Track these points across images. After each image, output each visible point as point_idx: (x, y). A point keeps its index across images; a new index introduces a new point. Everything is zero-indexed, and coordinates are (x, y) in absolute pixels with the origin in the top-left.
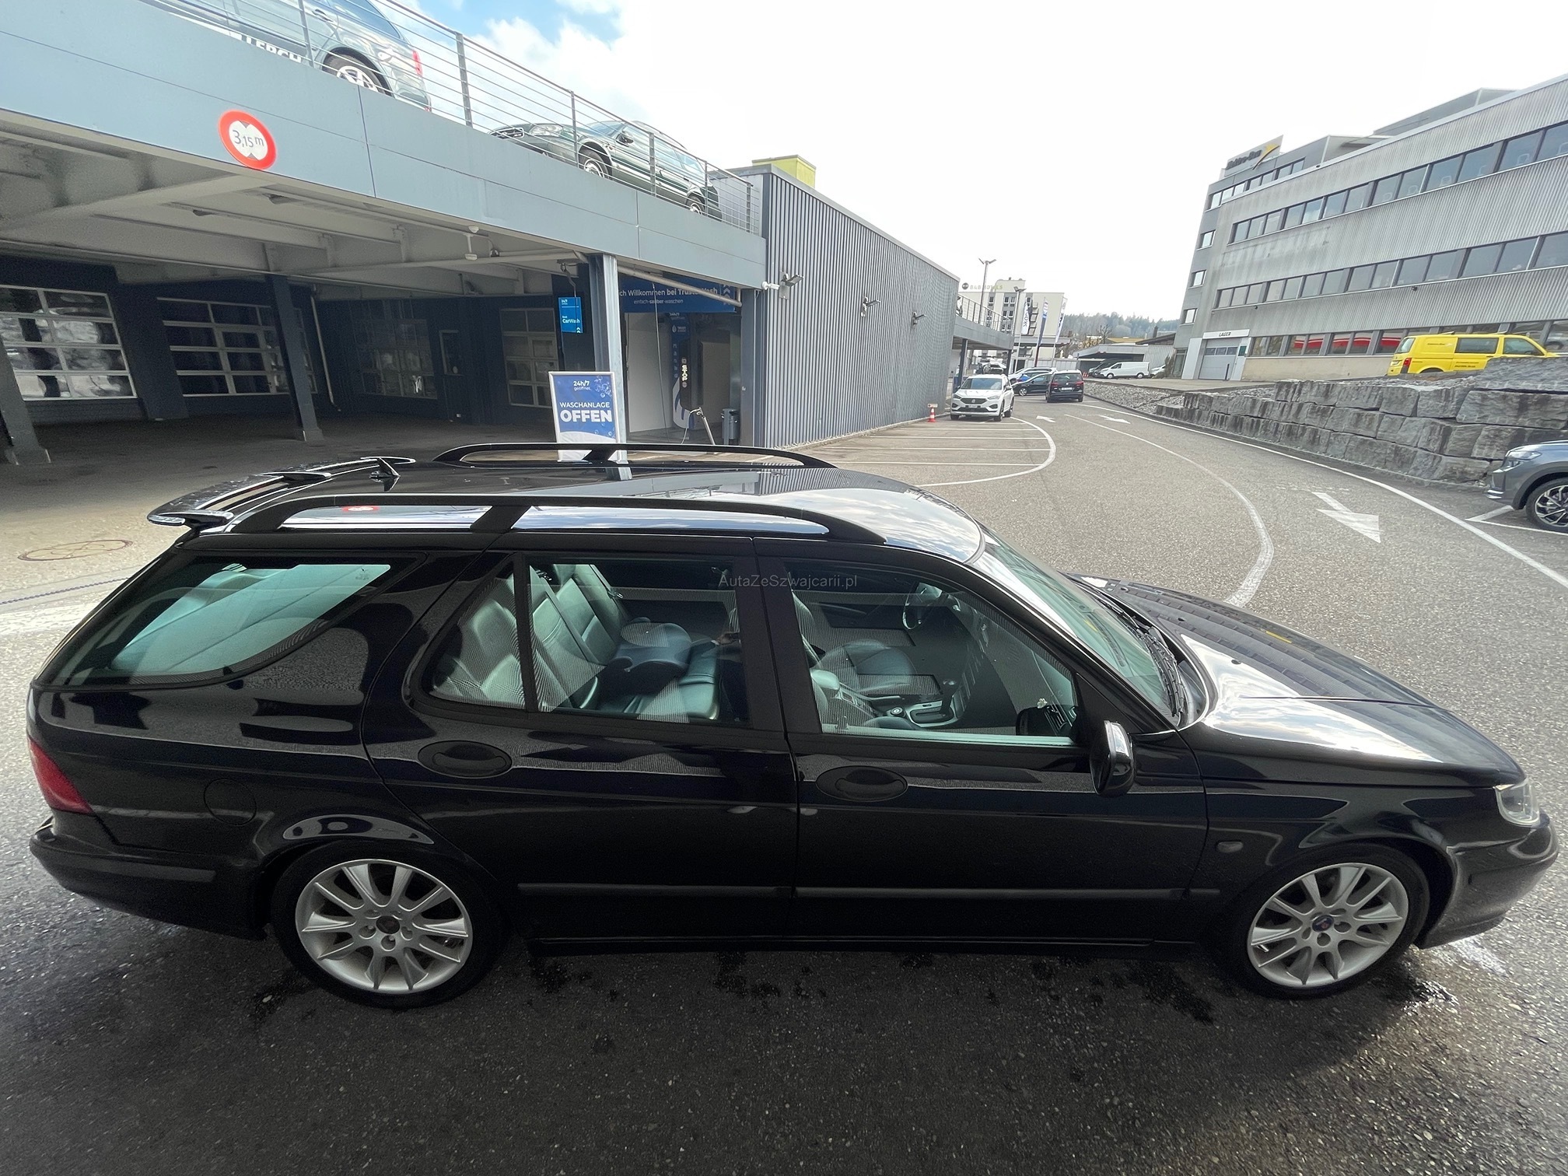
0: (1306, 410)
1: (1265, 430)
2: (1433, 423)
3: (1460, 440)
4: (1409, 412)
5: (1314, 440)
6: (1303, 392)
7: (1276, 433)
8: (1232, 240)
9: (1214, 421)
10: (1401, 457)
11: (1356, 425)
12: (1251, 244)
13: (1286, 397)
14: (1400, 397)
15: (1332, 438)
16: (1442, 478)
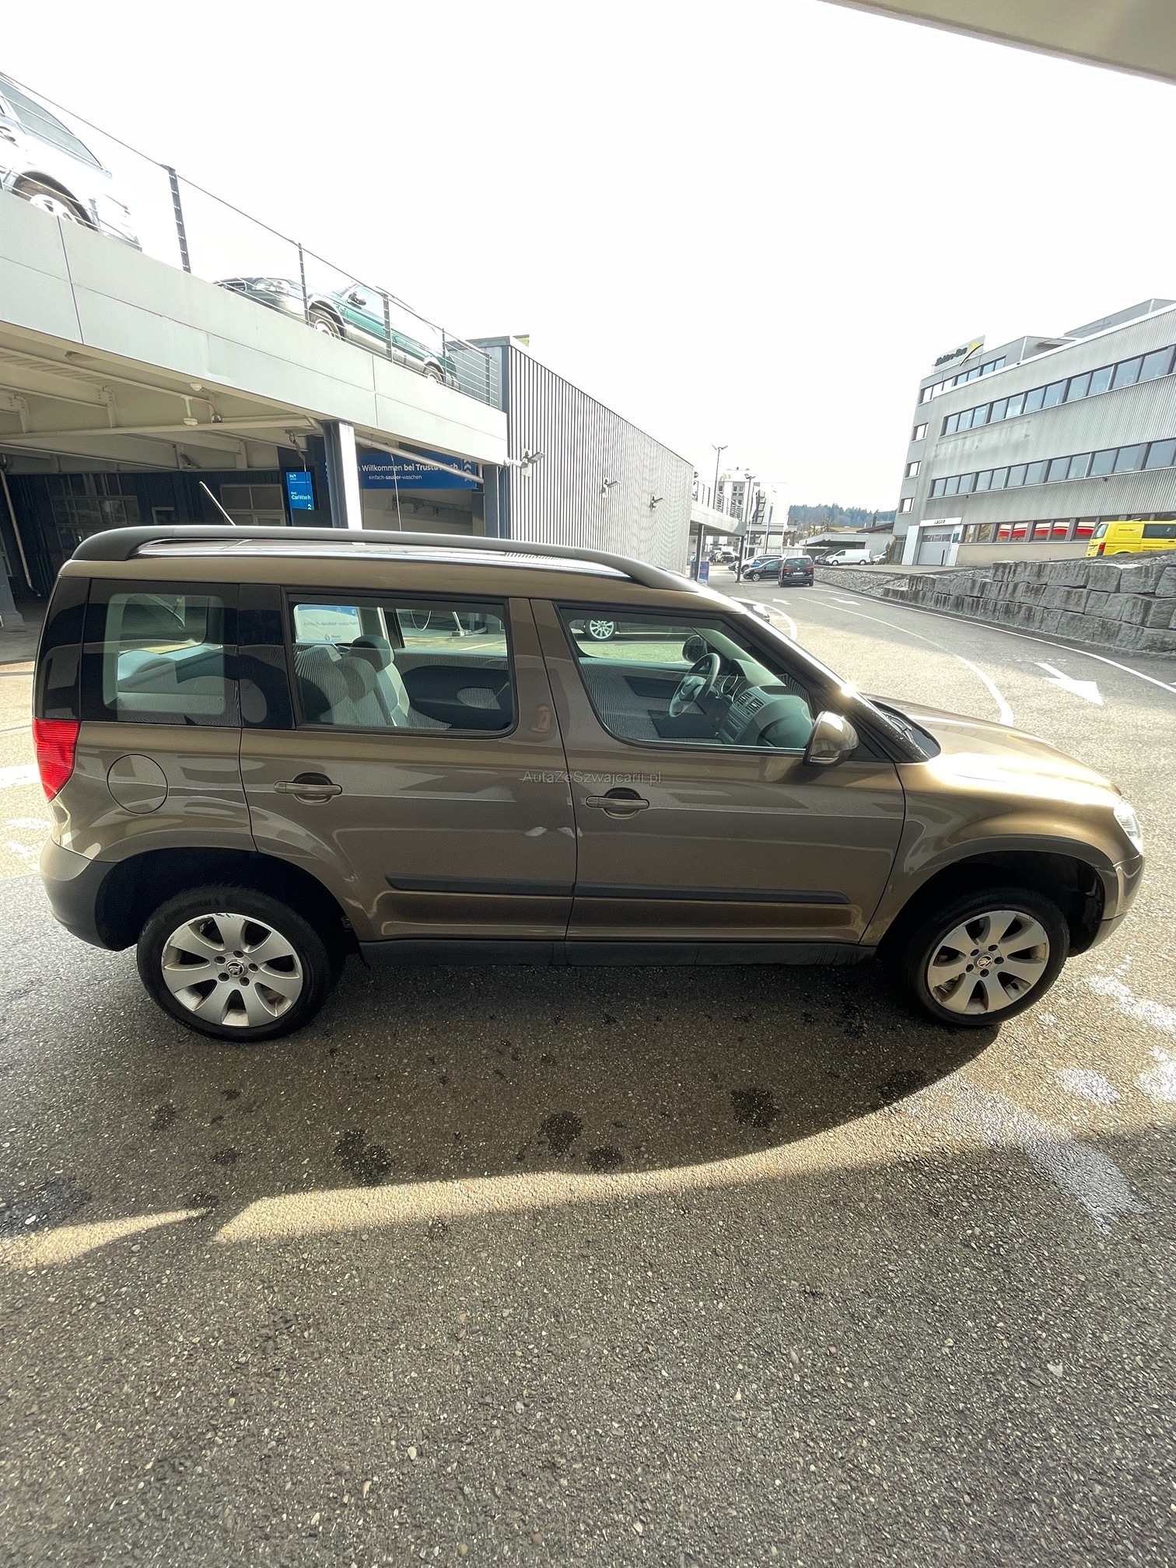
0: (1021, 588)
1: (985, 609)
2: (1135, 598)
3: (1159, 613)
4: (1113, 589)
5: (1029, 617)
6: (1017, 572)
7: (994, 611)
8: (944, 432)
9: (937, 602)
10: (1108, 631)
11: (1067, 601)
12: (961, 436)
13: (1002, 577)
14: (1104, 575)
15: (1045, 615)
16: (1145, 648)
